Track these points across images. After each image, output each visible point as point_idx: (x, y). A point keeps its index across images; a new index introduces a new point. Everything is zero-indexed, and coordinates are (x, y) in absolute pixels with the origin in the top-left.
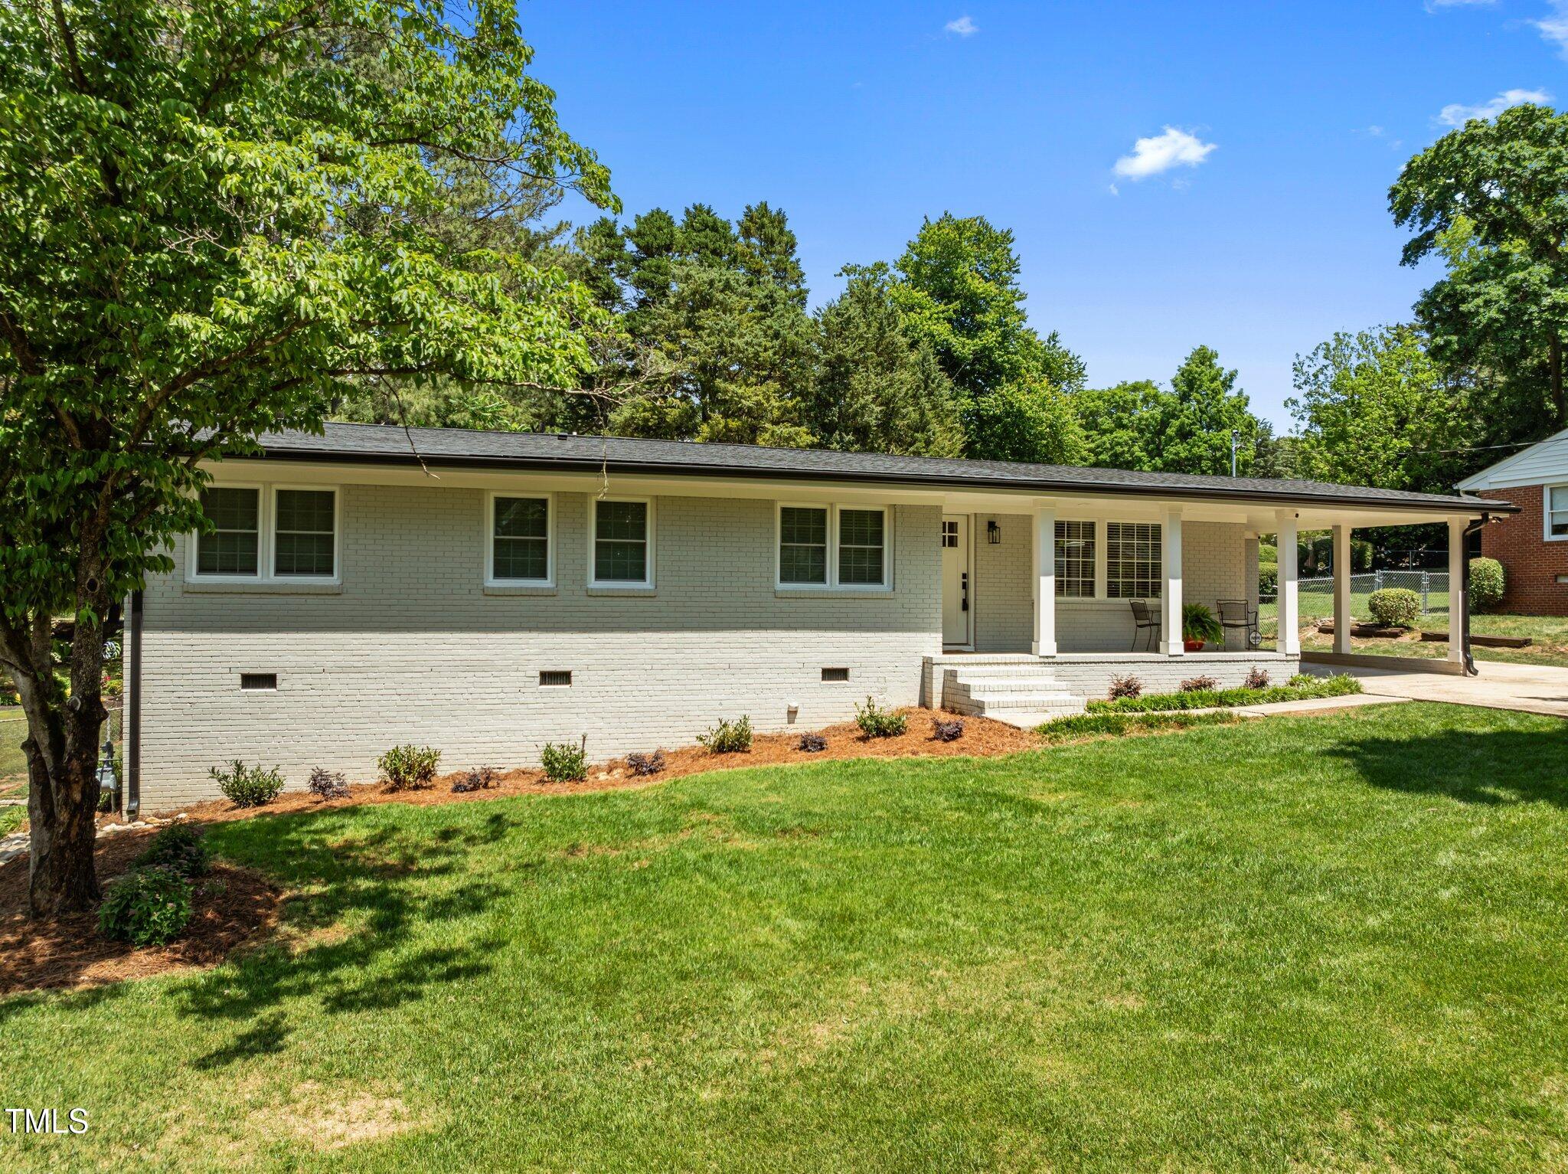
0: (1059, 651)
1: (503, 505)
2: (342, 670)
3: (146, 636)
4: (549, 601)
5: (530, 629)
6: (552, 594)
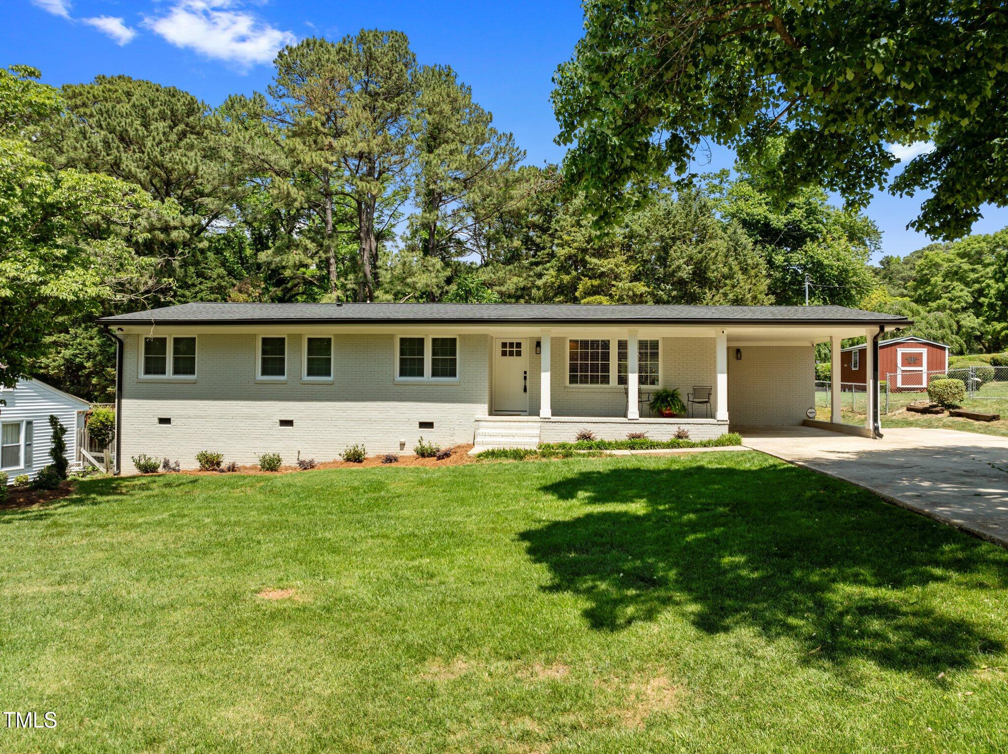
0: (552, 415)
1: (265, 341)
2: (197, 417)
3: (124, 401)
4: (283, 386)
5: (275, 400)
6: (284, 383)
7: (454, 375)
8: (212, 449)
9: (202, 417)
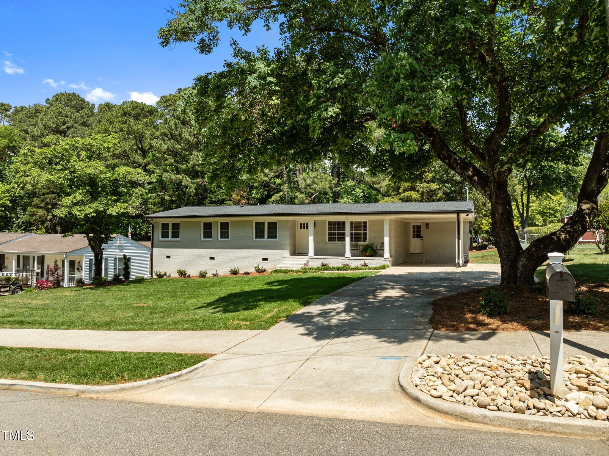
0: (314, 255)
1: (205, 224)
4: (211, 243)
5: (208, 248)
6: (211, 241)
7: (276, 238)
8: (182, 269)
9: (181, 255)
